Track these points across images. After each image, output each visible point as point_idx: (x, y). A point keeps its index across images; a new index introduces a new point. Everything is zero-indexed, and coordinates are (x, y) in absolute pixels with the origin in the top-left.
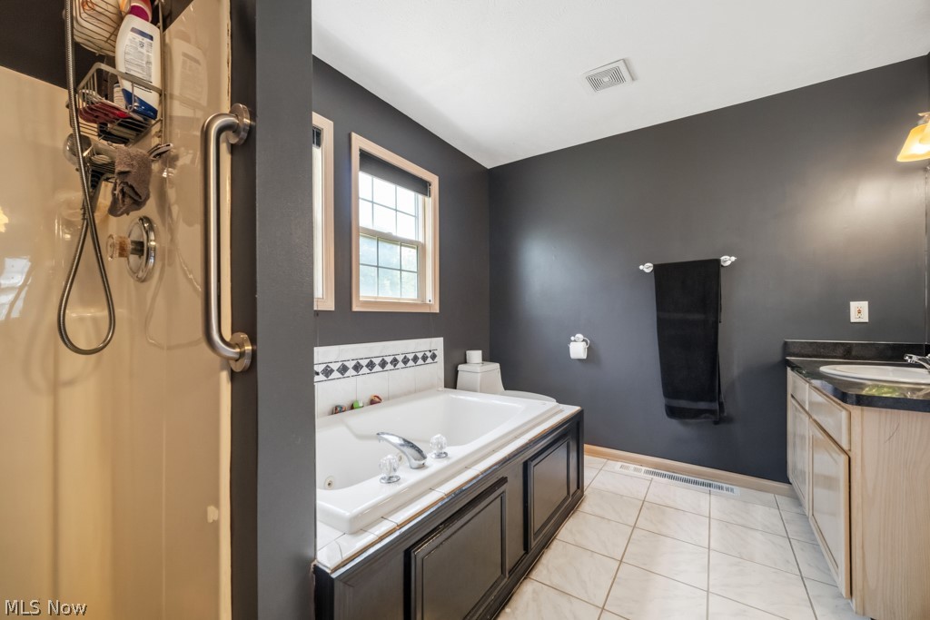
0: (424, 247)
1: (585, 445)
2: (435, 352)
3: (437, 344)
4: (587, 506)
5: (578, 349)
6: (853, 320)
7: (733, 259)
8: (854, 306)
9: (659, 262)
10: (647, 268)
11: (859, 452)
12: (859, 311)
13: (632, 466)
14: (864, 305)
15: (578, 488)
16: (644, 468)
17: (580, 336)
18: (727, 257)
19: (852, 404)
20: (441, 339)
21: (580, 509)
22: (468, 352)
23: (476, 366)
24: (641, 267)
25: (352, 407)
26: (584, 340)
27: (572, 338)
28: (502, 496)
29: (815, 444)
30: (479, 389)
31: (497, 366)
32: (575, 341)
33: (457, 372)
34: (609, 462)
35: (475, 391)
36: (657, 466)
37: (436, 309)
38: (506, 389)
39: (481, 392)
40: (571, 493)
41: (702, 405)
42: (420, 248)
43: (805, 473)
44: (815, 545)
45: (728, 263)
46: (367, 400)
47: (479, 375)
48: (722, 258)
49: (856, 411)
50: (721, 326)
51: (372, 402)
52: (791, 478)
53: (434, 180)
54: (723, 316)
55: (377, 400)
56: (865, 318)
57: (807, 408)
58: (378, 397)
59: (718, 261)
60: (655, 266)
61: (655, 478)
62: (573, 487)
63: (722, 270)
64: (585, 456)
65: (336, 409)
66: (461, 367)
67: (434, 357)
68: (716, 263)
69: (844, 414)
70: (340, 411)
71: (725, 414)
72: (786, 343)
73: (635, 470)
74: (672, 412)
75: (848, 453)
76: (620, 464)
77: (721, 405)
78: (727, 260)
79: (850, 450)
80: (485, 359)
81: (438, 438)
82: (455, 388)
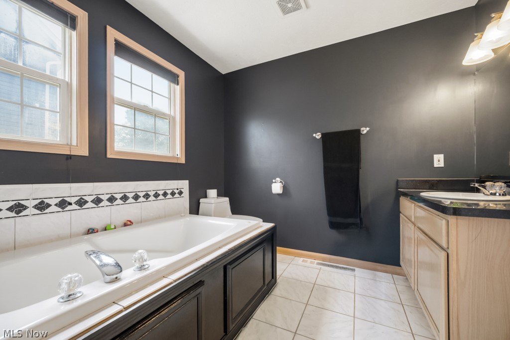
0: (174, 118)
1: (277, 248)
2: (182, 190)
3: (184, 185)
4: (277, 291)
5: (277, 188)
6: (436, 165)
7: (368, 129)
8: (436, 157)
9: (325, 132)
10: (318, 136)
11: (454, 249)
12: (439, 161)
13: (309, 260)
14: (441, 157)
15: (273, 278)
16: (316, 261)
17: (278, 179)
18: (365, 128)
19: (450, 215)
20: (187, 181)
21: (273, 293)
22: (208, 191)
23: (213, 199)
24: (314, 135)
25: (105, 229)
26: (281, 182)
27: (274, 181)
28: (198, 297)
29: (418, 243)
30: (213, 215)
31: (227, 199)
32: (275, 182)
33: (199, 203)
34: (296, 258)
35: (210, 215)
36: (324, 260)
37: (183, 161)
38: (233, 214)
39: (214, 216)
40: (266, 283)
41: (350, 220)
42: (172, 120)
43: (411, 261)
44: (418, 308)
45: (365, 132)
46: (122, 224)
47: (213, 205)
48: (362, 129)
49: (452, 219)
50: (361, 171)
51: (125, 225)
52: (402, 263)
53: (182, 74)
54: (362, 165)
55: (129, 223)
56: (442, 164)
57: (413, 220)
58: (130, 221)
59: (359, 131)
60: (322, 134)
61: (323, 267)
62: (268, 278)
63: (361, 136)
64: (277, 254)
65: (89, 231)
66: (202, 200)
67: (181, 193)
68: (358, 132)
69: (444, 222)
70: (92, 233)
71: (364, 225)
72: (398, 180)
73: (311, 262)
74: (333, 225)
75: (447, 250)
76: (302, 259)
77: (361, 219)
78: (364, 130)
79: (448, 248)
80: (219, 195)
81: (141, 253)
82: (198, 214)
